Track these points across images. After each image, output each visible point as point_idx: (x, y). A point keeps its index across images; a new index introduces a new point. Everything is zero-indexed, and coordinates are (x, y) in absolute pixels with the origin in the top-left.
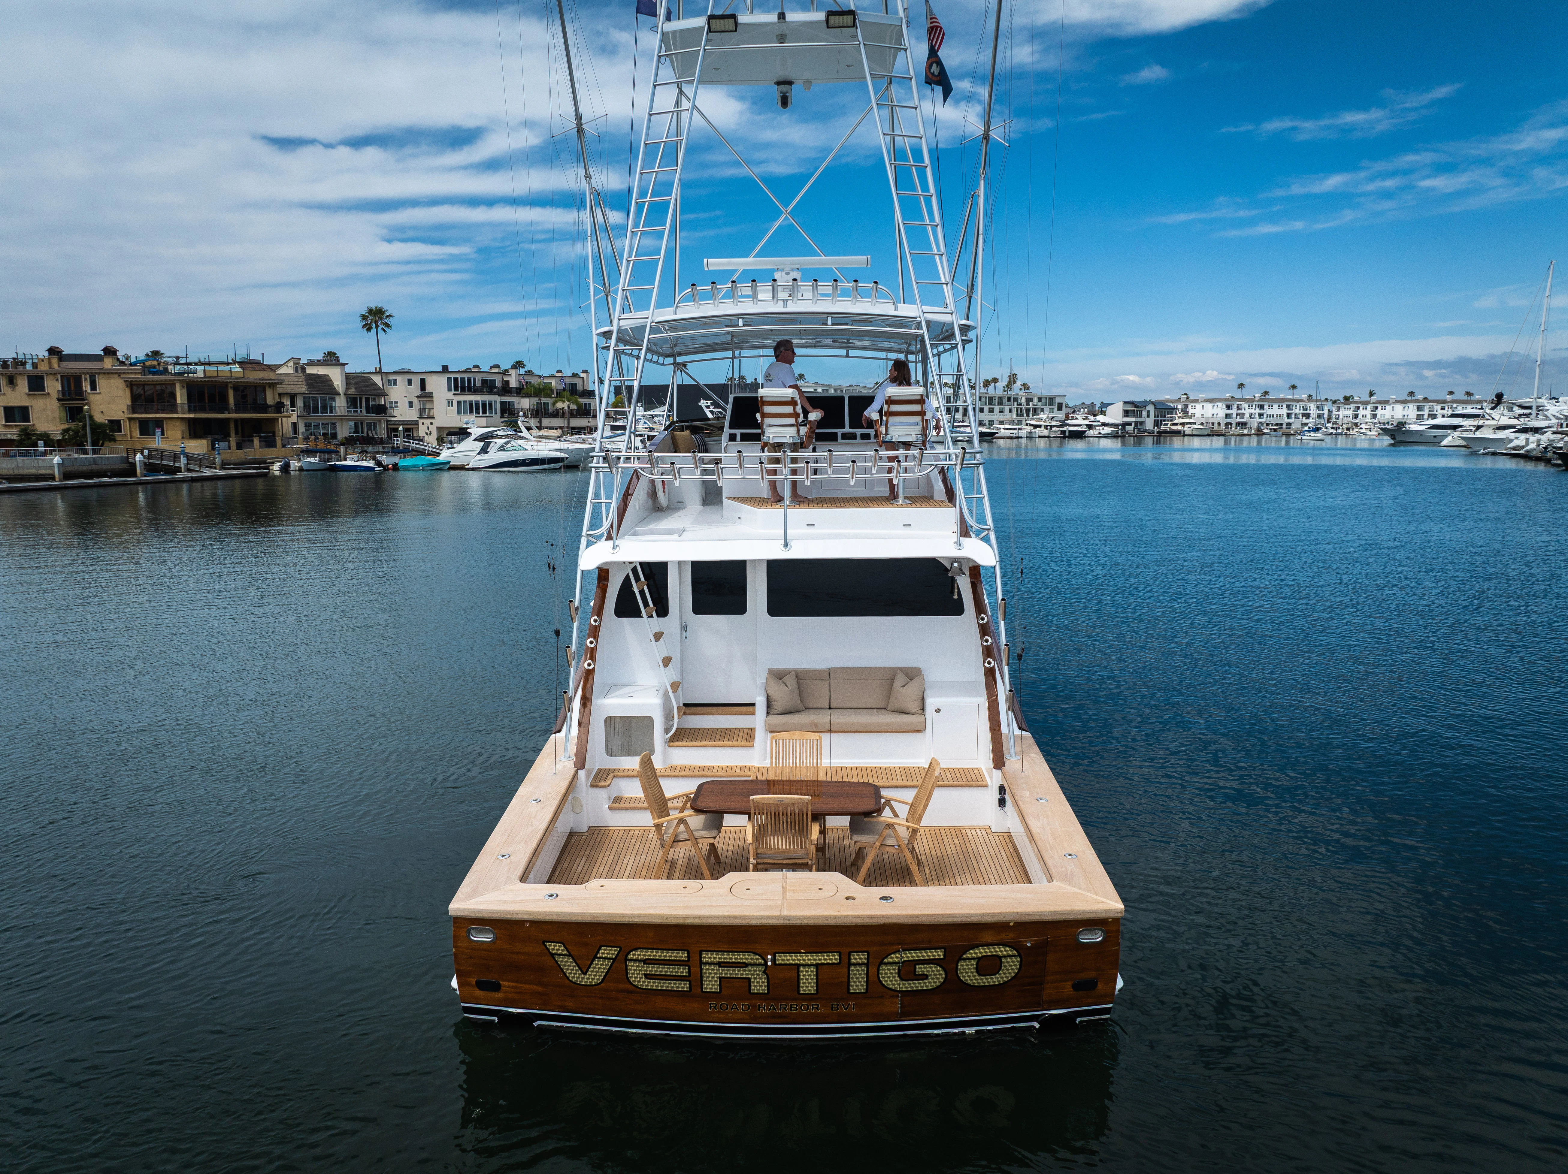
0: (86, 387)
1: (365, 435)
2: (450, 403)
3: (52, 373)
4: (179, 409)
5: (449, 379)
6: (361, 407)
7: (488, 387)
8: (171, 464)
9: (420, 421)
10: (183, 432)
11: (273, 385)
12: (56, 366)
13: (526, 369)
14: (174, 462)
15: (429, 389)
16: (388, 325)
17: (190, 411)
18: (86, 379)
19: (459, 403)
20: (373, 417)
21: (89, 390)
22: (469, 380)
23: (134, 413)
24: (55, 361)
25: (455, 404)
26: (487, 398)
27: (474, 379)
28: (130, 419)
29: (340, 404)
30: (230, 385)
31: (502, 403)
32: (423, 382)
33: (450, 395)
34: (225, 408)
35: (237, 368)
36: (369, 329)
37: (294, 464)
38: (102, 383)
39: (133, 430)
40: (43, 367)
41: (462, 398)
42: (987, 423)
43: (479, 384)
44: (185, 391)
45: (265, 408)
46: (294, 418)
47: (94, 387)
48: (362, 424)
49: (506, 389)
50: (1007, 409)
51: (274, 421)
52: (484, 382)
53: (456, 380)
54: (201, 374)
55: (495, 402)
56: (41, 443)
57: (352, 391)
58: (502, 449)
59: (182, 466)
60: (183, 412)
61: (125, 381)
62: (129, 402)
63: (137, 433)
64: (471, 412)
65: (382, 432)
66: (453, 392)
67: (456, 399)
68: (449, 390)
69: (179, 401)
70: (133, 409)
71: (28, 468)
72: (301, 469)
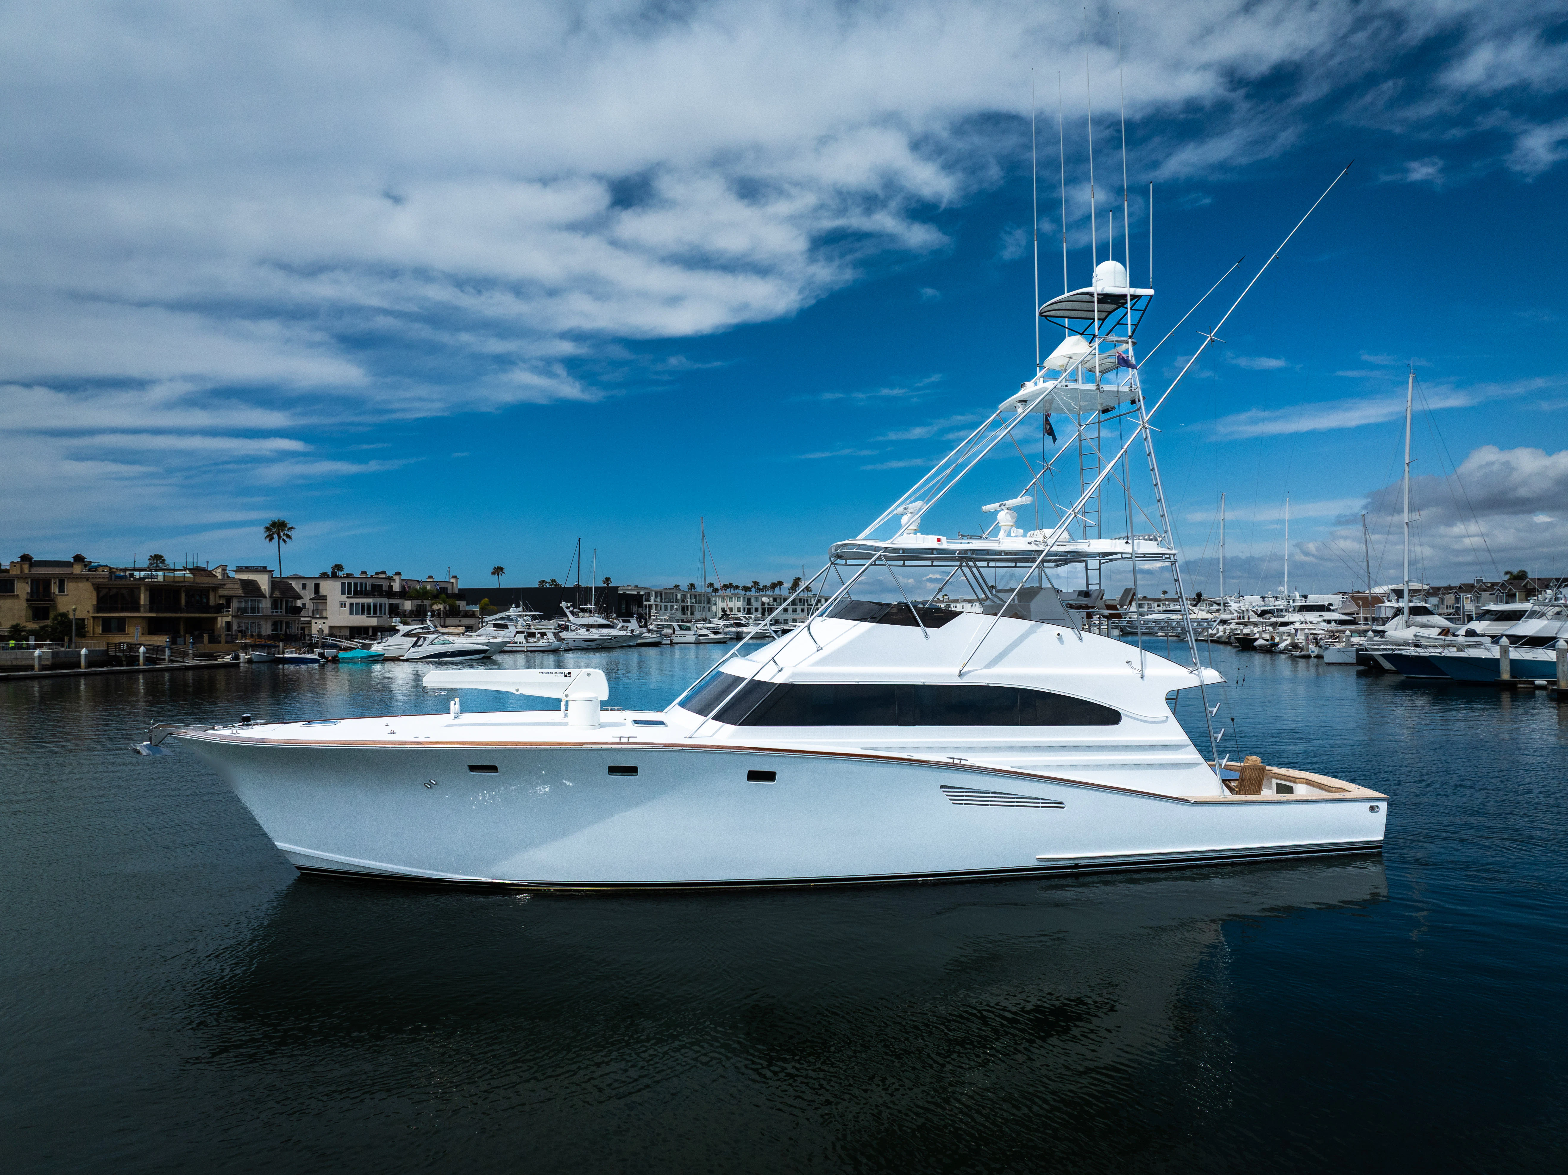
0: (55, 589)
1: (283, 632)
2: (343, 605)
3: (23, 578)
4: (142, 609)
5: (343, 584)
6: (281, 608)
7: (376, 590)
8: (154, 656)
9: (313, 621)
10: (143, 629)
11: (215, 589)
12: (27, 571)
13: (345, 572)
14: (157, 654)
15: (323, 591)
16: (289, 537)
17: (151, 611)
18: (55, 583)
19: (351, 605)
20: (290, 617)
21: (57, 592)
22: (361, 584)
23: (98, 613)
24: (26, 567)
25: (348, 605)
26: (378, 601)
27: (366, 584)
28: (94, 618)
29: (265, 605)
30: (183, 589)
31: (391, 605)
32: (317, 586)
33: (344, 598)
34: (178, 609)
35: (188, 574)
36: (271, 539)
37: (243, 657)
38: (69, 586)
39: (95, 627)
40: (16, 572)
41: (355, 601)
42: (783, 622)
43: (369, 588)
44: (148, 593)
45: (207, 608)
46: (229, 619)
47: (61, 590)
48: (281, 623)
49: (390, 594)
50: (799, 609)
51: (215, 619)
52: (373, 586)
53: (349, 584)
54: (161, 579)
55: (385, 604)
56: (32, 638)
57: (277, 594)
58: (432, 643)
59: (166, 657)
60: (145, 612)
61: (93, 585)
62: (95, 603)
63: (99, 630)
64: (363, 613)
65: (294, 631)
66: (346, 595)
67: (348, 602)
68: (343, 593)
69: (142, 602)
70: (99, 608)
71: (26, 659)
72: (250, 661)
